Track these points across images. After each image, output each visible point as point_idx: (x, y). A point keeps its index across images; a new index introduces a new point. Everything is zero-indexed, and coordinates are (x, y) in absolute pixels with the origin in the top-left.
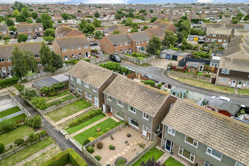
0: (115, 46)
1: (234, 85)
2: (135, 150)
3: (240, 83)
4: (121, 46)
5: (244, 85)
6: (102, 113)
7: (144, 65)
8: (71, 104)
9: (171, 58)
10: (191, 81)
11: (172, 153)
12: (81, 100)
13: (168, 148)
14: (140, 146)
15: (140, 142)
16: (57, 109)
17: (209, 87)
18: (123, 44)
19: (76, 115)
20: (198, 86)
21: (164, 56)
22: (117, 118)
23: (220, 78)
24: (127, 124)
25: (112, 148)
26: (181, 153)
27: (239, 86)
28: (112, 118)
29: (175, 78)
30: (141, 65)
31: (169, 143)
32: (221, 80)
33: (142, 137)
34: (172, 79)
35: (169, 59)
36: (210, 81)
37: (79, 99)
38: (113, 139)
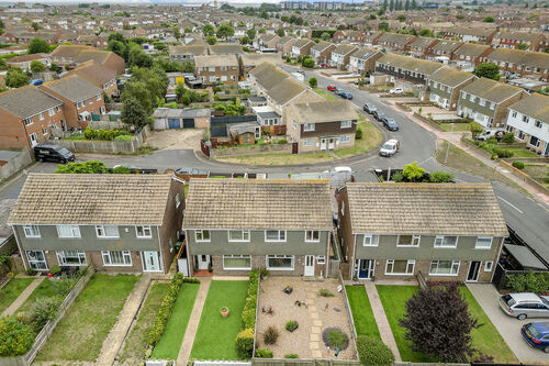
0: (26, 122)
1: (323, 147)
2: (327, 306)
3: (331, 141)
4: (42, 119)
5: (338, 143)
6: (186, 281)
7: (141, 151)
9: (182, 126)
10: (263, 159)
11: (373, 279)
12: (92, 278)
13: (363, 274)
14: (325, 295)
15: (317, 290)
17: (295, 159)
18: (45, 114)
19: (131, 315)
22: (229, 273)
23: (303, 140)
24: (264, 273)
25: (292, 327)
26: (389, 271)
27: (331, 146)
28: (215, 278)
29: (234, 161)
30: (135, 154)
31: (365, 263)
33: (308, 280)
34: (230, 164)
35: (178, 128)
36: (290, 149)
37: (87, 278)
38: (270, 312)
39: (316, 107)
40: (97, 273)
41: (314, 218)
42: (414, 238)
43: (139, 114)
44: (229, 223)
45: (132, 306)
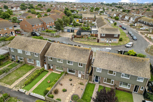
0: (33, 26)
1: (107, 42)
2: (79, 87)
3: (110, 40)
5: (112, 41)
6: (45, 71)
7: (57, 36)
8: (17, 69)
9: (70, 32)
11: (99, 83)
12: (24, 65)
13: (97, 81)
14: (81, 84)
15: (79, 82)
16: (7, 75)
17: (97, 44)
18: (38, 25)
19: (26, 76)
20: (92, 45)
21: (66, 30)
22: (57, 71)
23: (101, 39)
24: (66, 73)
25: (65, 91)
26: (105, 81)
27: (110, 42)
28: (53, 72)
29: (78, 42)
30: (55, 37)
31: (97, 77)
32: (102, 40)
33: (79, 78)
34: (77, 43)
35: (69, 32)
36: (96, 41)
37: (22, 64)
38: (61, 85)
39: (107, 29)
40: (26, 64)
41: (82, 59)
42: (114, 72)
43: (59, 27)
44: (58, 56)
45: (28, 74)
